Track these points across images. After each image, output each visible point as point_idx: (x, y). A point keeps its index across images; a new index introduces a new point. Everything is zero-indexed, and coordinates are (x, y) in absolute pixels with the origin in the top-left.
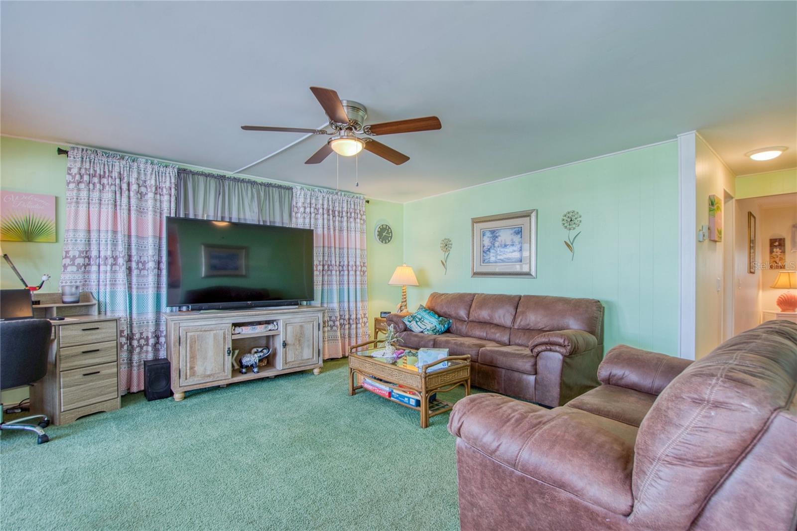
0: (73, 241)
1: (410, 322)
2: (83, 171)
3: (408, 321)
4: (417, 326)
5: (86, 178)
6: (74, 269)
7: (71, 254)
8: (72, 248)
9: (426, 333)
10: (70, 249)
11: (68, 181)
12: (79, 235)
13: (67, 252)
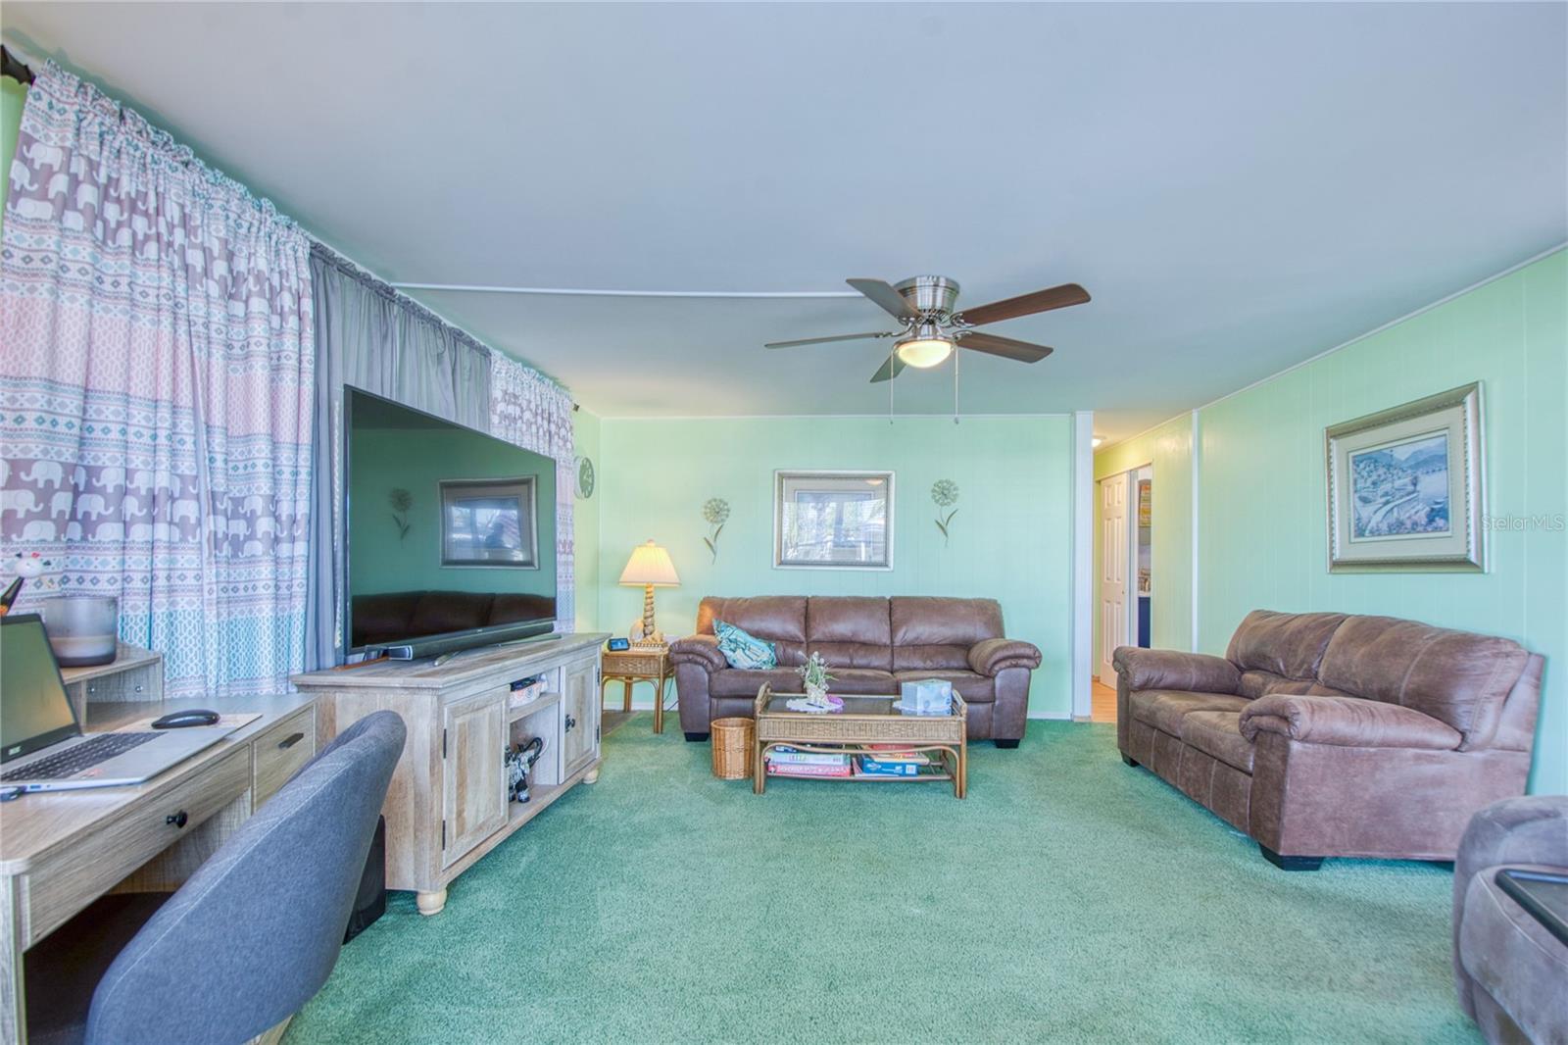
0: (47, 426)
1: (734, 651)
2: (79, 167)
3: (731, 649)
4: (745, 657)
5: (87, 194)
6: (48, 530)
7: (39, 473)
8: (46, 452)
9: (764, 668)
10: (36, 451)
11: (17, 187)
12: (63, 405)
13: (15, 465)
